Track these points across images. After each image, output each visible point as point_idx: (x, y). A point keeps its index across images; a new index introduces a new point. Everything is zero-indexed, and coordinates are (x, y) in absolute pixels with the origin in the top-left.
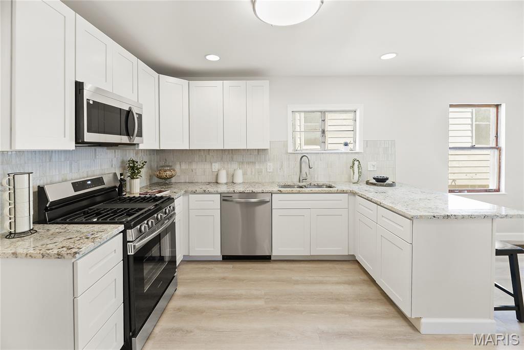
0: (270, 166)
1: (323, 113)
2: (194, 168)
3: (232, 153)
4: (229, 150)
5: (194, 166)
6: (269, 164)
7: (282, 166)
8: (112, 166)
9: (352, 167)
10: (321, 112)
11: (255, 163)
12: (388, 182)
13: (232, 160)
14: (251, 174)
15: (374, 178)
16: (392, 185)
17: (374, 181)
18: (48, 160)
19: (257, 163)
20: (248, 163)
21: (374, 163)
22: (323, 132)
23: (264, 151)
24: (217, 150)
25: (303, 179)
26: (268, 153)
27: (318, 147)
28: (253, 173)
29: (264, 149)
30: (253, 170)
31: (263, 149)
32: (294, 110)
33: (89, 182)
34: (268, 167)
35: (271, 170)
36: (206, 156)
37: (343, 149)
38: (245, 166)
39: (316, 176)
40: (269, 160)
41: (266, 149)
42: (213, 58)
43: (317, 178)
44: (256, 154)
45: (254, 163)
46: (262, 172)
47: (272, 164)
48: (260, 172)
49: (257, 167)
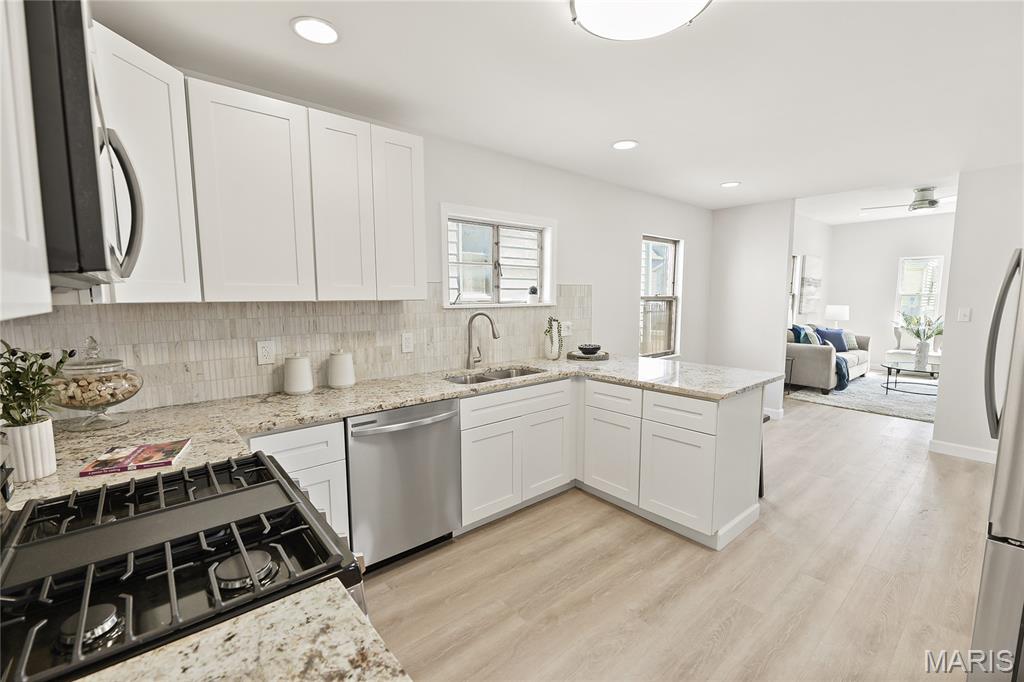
0: (409, 340)
1: (496, 227)
2: (192, 358)
3: (314, 310)
4: (305, 303)
5: (192, 355)
6: (405, 335)
7: (432, 337)
9: (549, 331)
10: (493, 226)
11: (374, 334)
12: (600, 353)
13: (316, 328)
14: (366, 361)
15: (580, 348)
16: (605, 357)
17: (580, 353)
19: (378, 333)
20: (359, 335)
21: (569, 323)
22: (498, 266)
23: (395, 304)
24: (269, 304)
25: (476, 362)
26: (402, 312)
28: (371, 360)
29: (394, 302)
30: (371, 350)
31: (390, 301)
34: (404, 341)
35: (411, 350)
36: (233, 322)
37: (528, 299)
38: (351, 343)
39: (491, 353)
40: (405, 326)
41: (398, 301)
43: (493, 357)
44: (377, 311)
45: (371, 334)
46: (391, 353)
47: (411, 334)
48: (385, 355)
49: (380, 343)
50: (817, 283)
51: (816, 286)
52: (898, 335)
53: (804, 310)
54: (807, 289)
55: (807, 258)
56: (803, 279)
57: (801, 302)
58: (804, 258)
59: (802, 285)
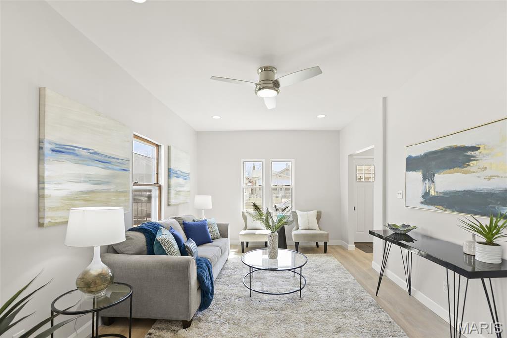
50: (185, 176)
51: (185, 179)
52: (245, 218)
53: (172, 201)
54: (174, 180)
55: (172, 149)
56: (169, 170)
57: (169, 193)
58: (169, 148)
59: (169, 176)
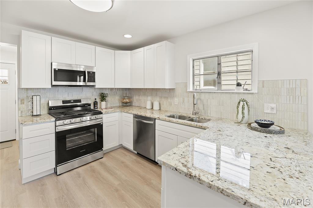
0: (176, 100)
1: (220, 57)
5: (141, 98)
6: (175, 99)
7: (184, 101)
8: (93, 95)
9: (238, 106)
10: (218, 56)
18: (56, 92)
19: (169, 98)
20: (165, 97)
22: (219, 74)
23: (173, 90)
24: (150, 89)
26: (175, 92)
27: (212, 87)
28: (167, 105)
30: (167, 102)
32: (195, 58)
33: (72, 101)
34: (175, 101)
38: (163, 99)
40: (176, 96)
42: (128, 36)
45: (167, 98)
46: (172, 104)
47: (177, 99)
48: (171, 104)
49: (169, 101)
